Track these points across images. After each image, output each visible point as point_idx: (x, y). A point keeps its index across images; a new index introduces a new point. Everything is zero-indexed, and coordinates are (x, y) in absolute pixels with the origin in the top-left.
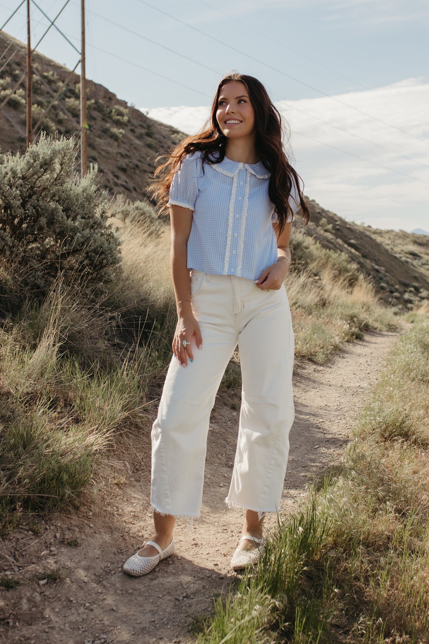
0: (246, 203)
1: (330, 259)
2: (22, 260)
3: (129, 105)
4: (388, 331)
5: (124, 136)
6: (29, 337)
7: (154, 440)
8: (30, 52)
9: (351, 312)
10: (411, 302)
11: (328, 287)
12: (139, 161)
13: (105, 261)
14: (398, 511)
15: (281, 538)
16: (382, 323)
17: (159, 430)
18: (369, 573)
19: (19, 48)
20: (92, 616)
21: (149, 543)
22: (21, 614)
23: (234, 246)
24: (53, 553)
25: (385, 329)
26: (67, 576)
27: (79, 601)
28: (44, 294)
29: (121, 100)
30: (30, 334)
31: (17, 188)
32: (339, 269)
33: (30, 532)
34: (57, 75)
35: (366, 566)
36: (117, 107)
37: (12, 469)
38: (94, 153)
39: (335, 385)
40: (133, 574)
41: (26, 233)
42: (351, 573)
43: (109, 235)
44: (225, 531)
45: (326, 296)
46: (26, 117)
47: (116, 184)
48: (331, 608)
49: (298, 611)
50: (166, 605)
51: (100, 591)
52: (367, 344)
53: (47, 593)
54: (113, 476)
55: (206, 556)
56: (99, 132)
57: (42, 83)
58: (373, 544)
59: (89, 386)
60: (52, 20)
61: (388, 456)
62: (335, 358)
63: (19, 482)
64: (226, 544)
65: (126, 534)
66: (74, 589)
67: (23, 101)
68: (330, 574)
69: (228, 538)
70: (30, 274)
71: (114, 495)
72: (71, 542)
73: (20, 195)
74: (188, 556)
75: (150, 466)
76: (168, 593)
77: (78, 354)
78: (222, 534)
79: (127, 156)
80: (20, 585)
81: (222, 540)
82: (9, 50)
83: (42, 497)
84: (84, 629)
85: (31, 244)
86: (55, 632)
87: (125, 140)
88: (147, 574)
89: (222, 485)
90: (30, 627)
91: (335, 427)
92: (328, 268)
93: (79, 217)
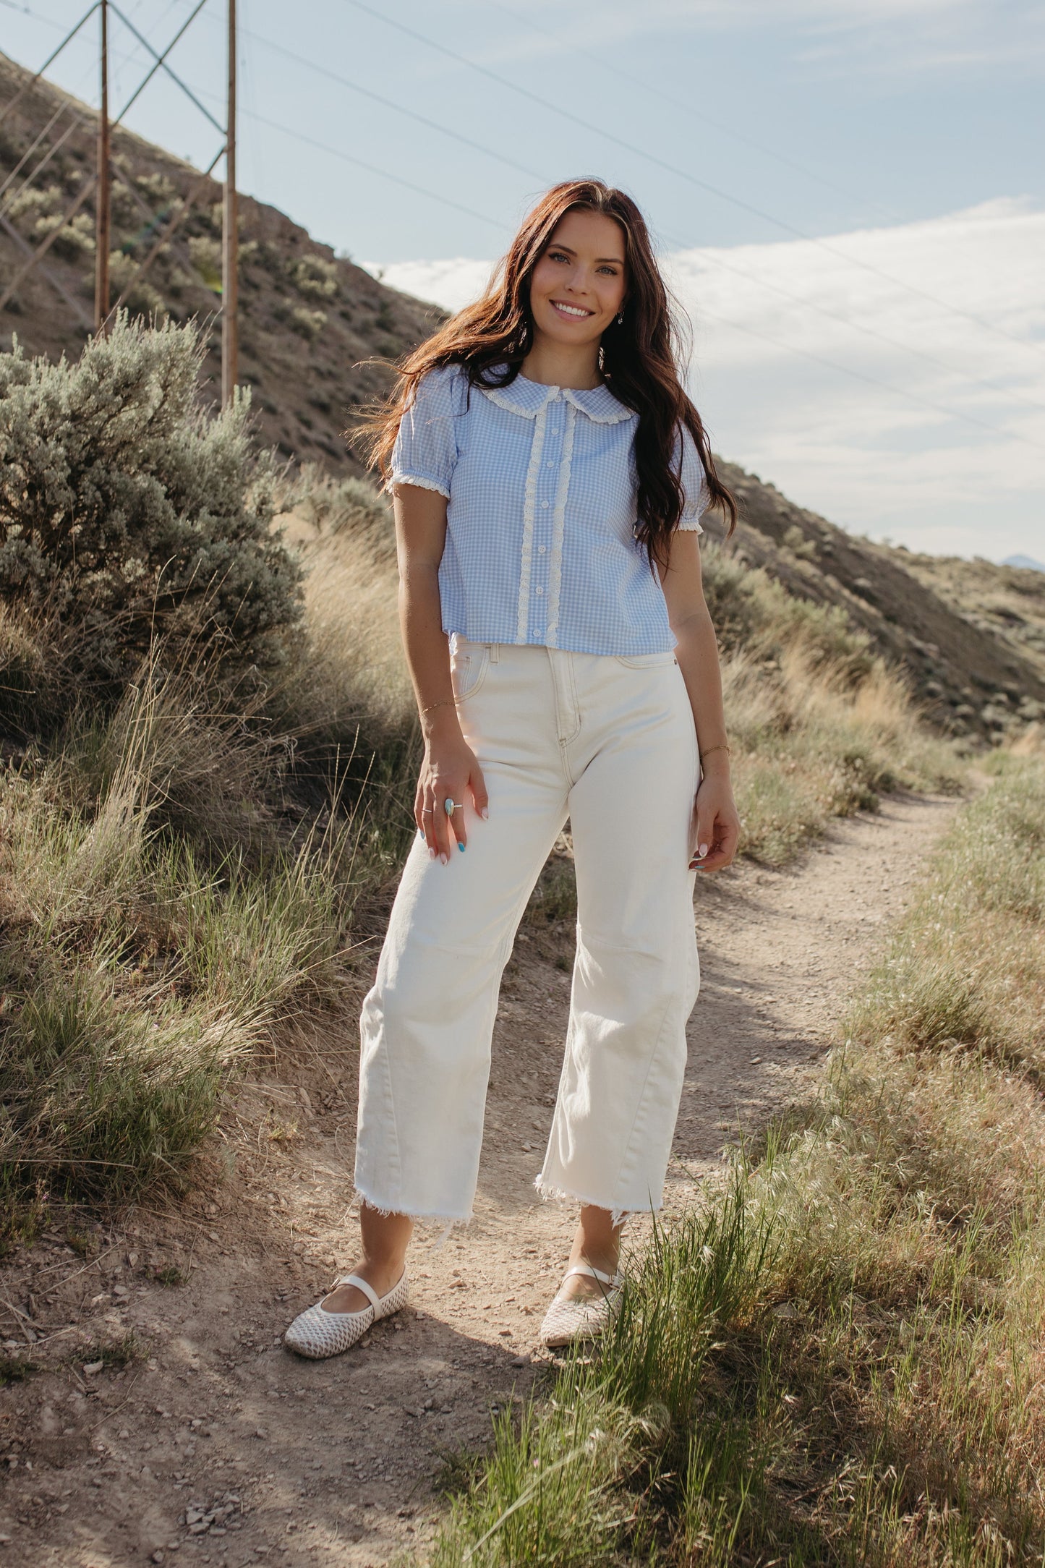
0: (566, 474)
1: (806, 622)
2: (70, 612)
3: (338, 254)
4: (939, 793)
5: (325, 327)
6: (81, 792)
7: (367, 1037)
8: (107, 128)
9: (850, 747)
10: (998, 727)
11: (798, 687)
12: (360, 386)
13: (264, 616)
14: (942, 1213)
15: (660, 1272)
16: (924, 773)
17: (379, 1014)
18: (870, 1360)
19: (79, 118)
20: (207, 1451)
21: (349, 1279)
22: (38, 1442)
23: (540, 575)
24: (120, 1299)
25: (930, 787)
26: (151, 1355)
27: (177, 1414)
28: (118, 691)
29: (319, 244)
30: (83, 786)
31: (59, 440)
32: (826, 646)
33: (67, 1250)
34: (171, 183)
35: (863, 1342)
36: (310, 259)
37: (28, 1099)
38: (254, 368)
39: (807, 917)
40: (307, 1353)
41: (80, 549)
42: (825, 1359)
43: (276, 555)
44: (532, 1256)
45: (791, 709)
46: (94, 280)
47: (305, 441)
48: (777, 1440)
49: (695, 1445)
50: (384, 1426)
51: (227, 1391)
52: (887, 822)
53: (102, 1394)
54: (268, 1120)
55: (483, 1314)
56: (266, 318)
57: (134, 202)
58: (882, 1291)
59: (217, 907)
60: (160, 53)
61: (924, 1085)
62: (809, 853)
63: (45, 1131)
64: (531, 1285)
65: (296, 1258)
66: (167, 1387)
67: (90, 243)
68: (775, 1361)
69: (537, 1273)
70: (88, 644)
71: (269, 1167)
72: (164, 1274)
73: (67, 458)
74: (440, 1312)
75: (357, 1100)
76: (391, 1398)
77: (193, 833)
78: (524, 1262)
79: (330, 375)
80: (39, 1375)
81: (523, 1276)
82: (58, 122)
83: (99, 1168)
84: (186, 1480)
85: (90, 573)
86: (116, 1486)
87: (328, 338)
88: (342, 1353)
89: (527, 1147)
90: (58, 1473)
91: (802, 1015)
92: (800, 642)
93: (204, 511)
